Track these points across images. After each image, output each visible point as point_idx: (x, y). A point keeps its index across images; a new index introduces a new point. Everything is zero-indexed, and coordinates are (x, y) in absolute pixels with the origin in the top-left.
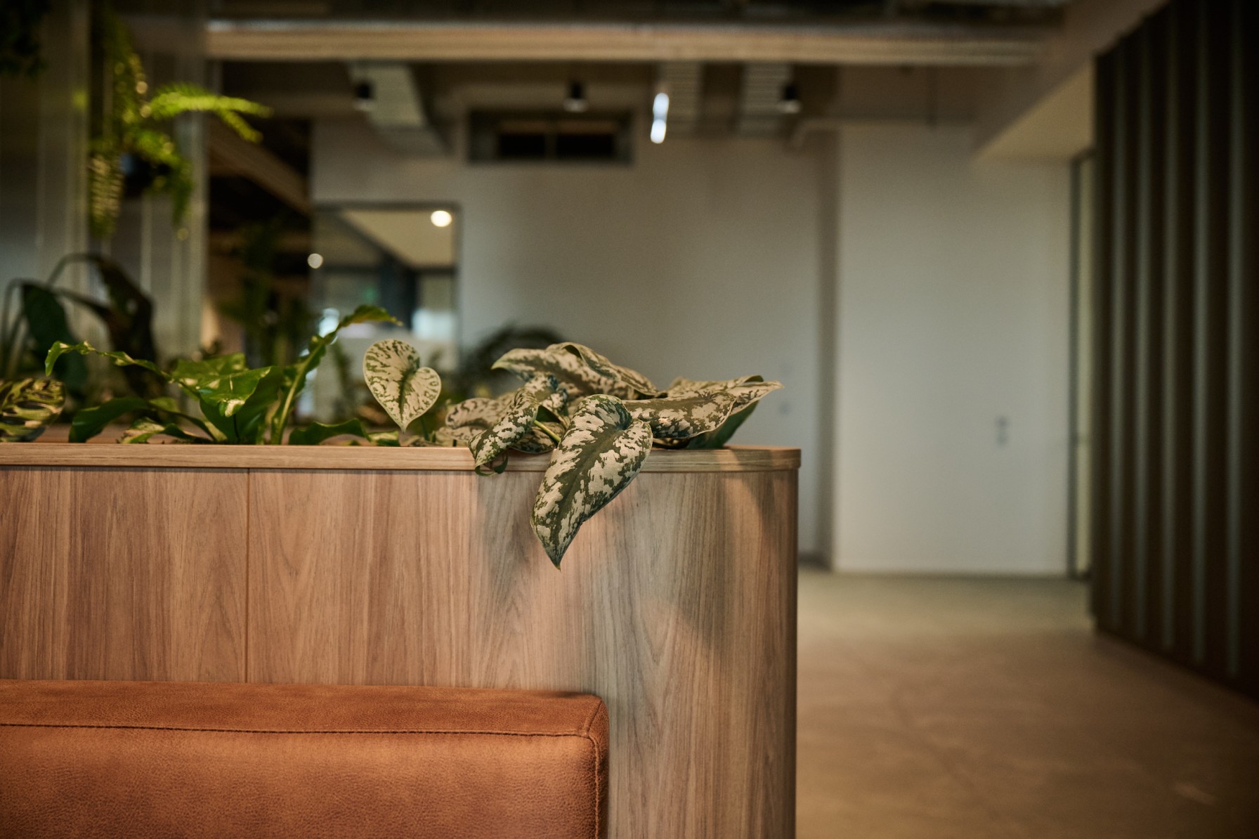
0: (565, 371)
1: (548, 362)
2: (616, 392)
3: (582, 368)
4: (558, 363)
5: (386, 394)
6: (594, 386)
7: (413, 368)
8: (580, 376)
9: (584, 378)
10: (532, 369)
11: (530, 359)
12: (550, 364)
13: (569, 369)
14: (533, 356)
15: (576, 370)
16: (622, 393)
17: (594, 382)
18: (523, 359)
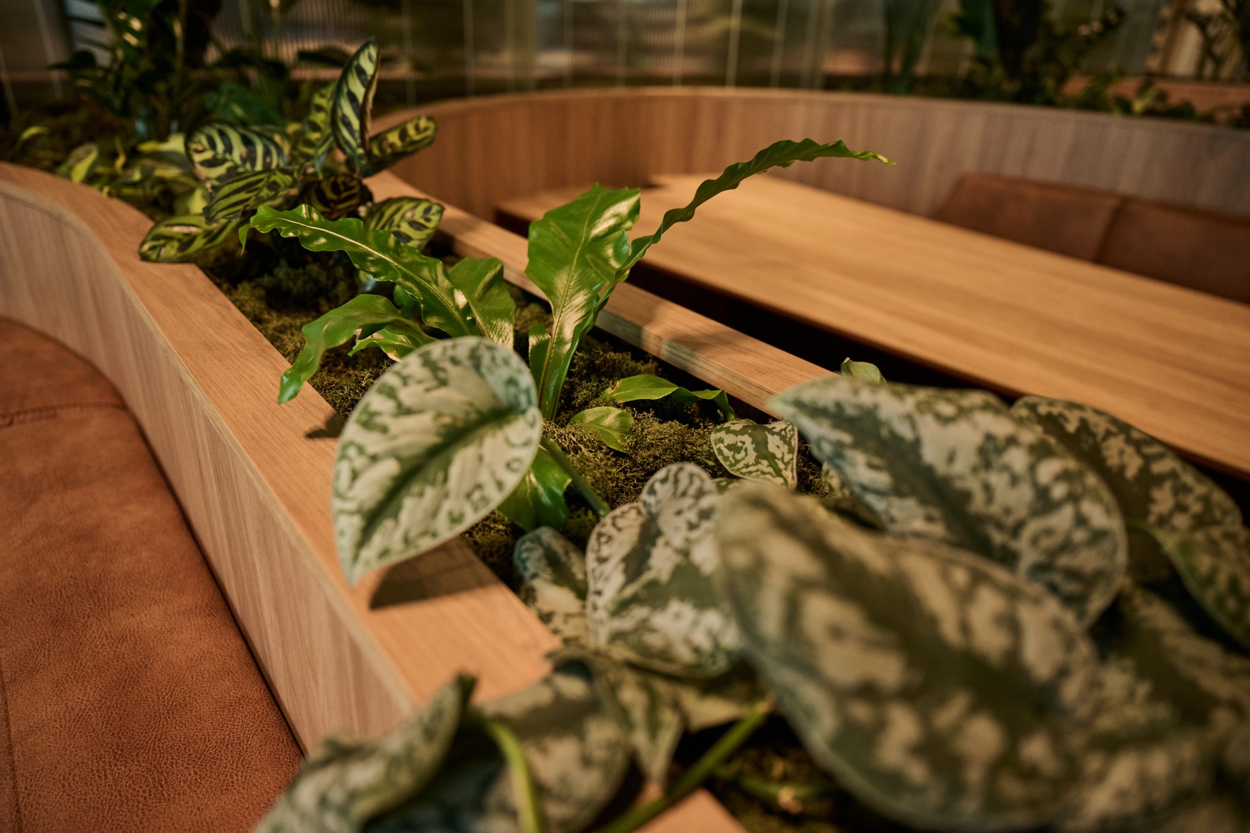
0: (929, 471)
1: (893, 434)
2: (1057, 578)
3: (982, 475)
4: (917, 443)
5: (351, 494)
6: (998, 538)
7: (518, 404)
8: (967, 496)
9: (978, 504)
10: (846, 438)
11: (850, 411)
12: (896, 438)
13: (941, 468)
14: (859, 407)
15: (961, 477)
16: (1071, 587)
17: (1000, 526)
18: (832, 408)
